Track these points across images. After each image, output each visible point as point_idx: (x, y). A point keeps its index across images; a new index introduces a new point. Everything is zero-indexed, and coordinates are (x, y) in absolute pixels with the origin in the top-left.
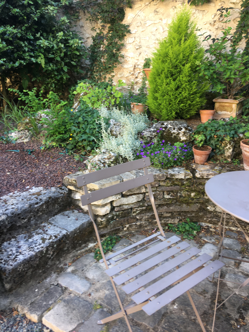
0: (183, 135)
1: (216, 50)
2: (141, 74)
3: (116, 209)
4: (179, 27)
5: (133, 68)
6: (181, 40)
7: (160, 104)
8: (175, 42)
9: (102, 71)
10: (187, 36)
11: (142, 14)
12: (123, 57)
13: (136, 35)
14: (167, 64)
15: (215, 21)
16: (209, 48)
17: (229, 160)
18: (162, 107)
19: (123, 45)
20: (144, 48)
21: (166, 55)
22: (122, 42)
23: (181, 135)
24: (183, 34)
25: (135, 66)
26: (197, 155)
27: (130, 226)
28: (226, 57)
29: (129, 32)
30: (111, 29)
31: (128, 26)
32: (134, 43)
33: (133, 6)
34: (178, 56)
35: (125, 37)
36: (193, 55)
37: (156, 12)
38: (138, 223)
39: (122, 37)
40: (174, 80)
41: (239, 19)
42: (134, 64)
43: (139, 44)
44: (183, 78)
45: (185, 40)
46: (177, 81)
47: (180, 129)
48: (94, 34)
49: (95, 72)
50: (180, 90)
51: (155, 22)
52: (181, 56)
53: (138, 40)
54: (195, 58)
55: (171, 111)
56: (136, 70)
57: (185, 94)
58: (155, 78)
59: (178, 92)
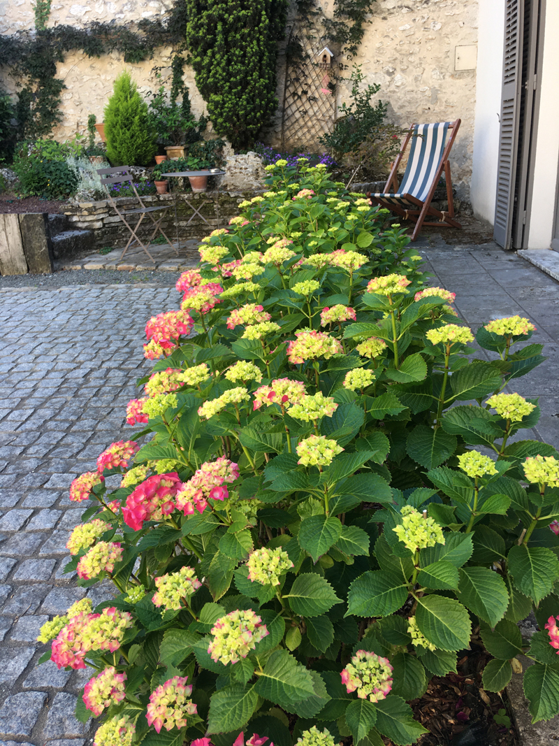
0: (145, 175)
1: (157, 104)
2: (87, 131)
3: (106, 226)
4: (123, 87)
5: (76, 126)
6: (127, 97)
7: (120, 152)
8: (122, 99)
9: (36, 132)
10: (132, 94)
11: (77, 70)
12: (62, 114)
13: (74, 91)
14: (119, 117)
15: (152, 78)
16: (151, 103)
17: (183, 189)
18: (122, 154)
19: (60, 101)
20: (85, 104)
21: (118, 110)
22: (59, 98)
23: (143, 175)
24: (128, 92)
25: (78, 124)
26: (159, 185)
27: (119, 241)
28: (166, 110)
29: (64, 87)
30: (41, 84)
31: (63, 81)
32: (73, 99)
33: (65, 60)
34: (127, 110)
35: (61, 93)
36: (139, 110)
37: (91, 67)
38: (125, 239)
39: (57, 93)
40: (128, 130)
41: (172, 76)
42: (76, 121)
43: (79, 100)
44: (135, 127)
45: (131, 97)
46: (130, 131)
47: (142, 171)
48: (20, 90)
49: (26, 134)
50: (135, 138)
51: (93, 77)
52: (130, 110)
53: (77, 95)
54: (142, 111)
55: (130, 157)
56: (79, 128)
57: (139, 141)
58: (111, 130)
59: (133, 139)
